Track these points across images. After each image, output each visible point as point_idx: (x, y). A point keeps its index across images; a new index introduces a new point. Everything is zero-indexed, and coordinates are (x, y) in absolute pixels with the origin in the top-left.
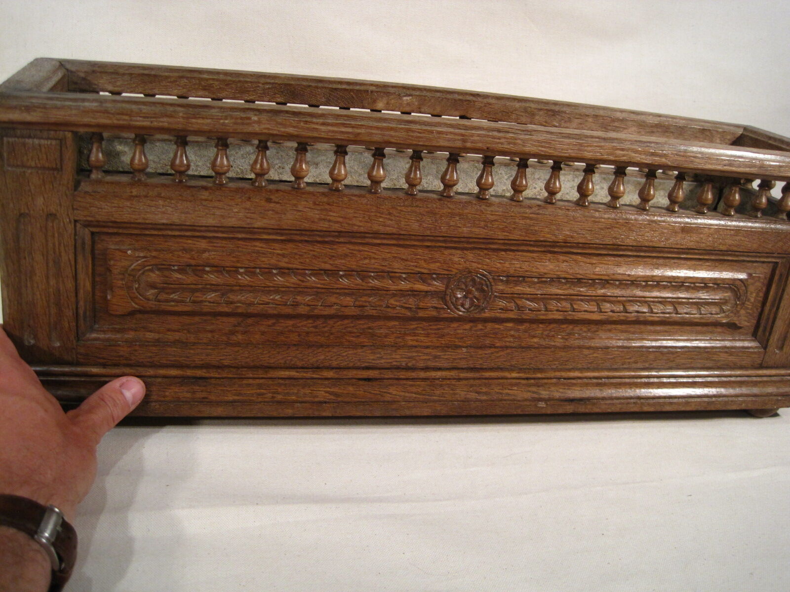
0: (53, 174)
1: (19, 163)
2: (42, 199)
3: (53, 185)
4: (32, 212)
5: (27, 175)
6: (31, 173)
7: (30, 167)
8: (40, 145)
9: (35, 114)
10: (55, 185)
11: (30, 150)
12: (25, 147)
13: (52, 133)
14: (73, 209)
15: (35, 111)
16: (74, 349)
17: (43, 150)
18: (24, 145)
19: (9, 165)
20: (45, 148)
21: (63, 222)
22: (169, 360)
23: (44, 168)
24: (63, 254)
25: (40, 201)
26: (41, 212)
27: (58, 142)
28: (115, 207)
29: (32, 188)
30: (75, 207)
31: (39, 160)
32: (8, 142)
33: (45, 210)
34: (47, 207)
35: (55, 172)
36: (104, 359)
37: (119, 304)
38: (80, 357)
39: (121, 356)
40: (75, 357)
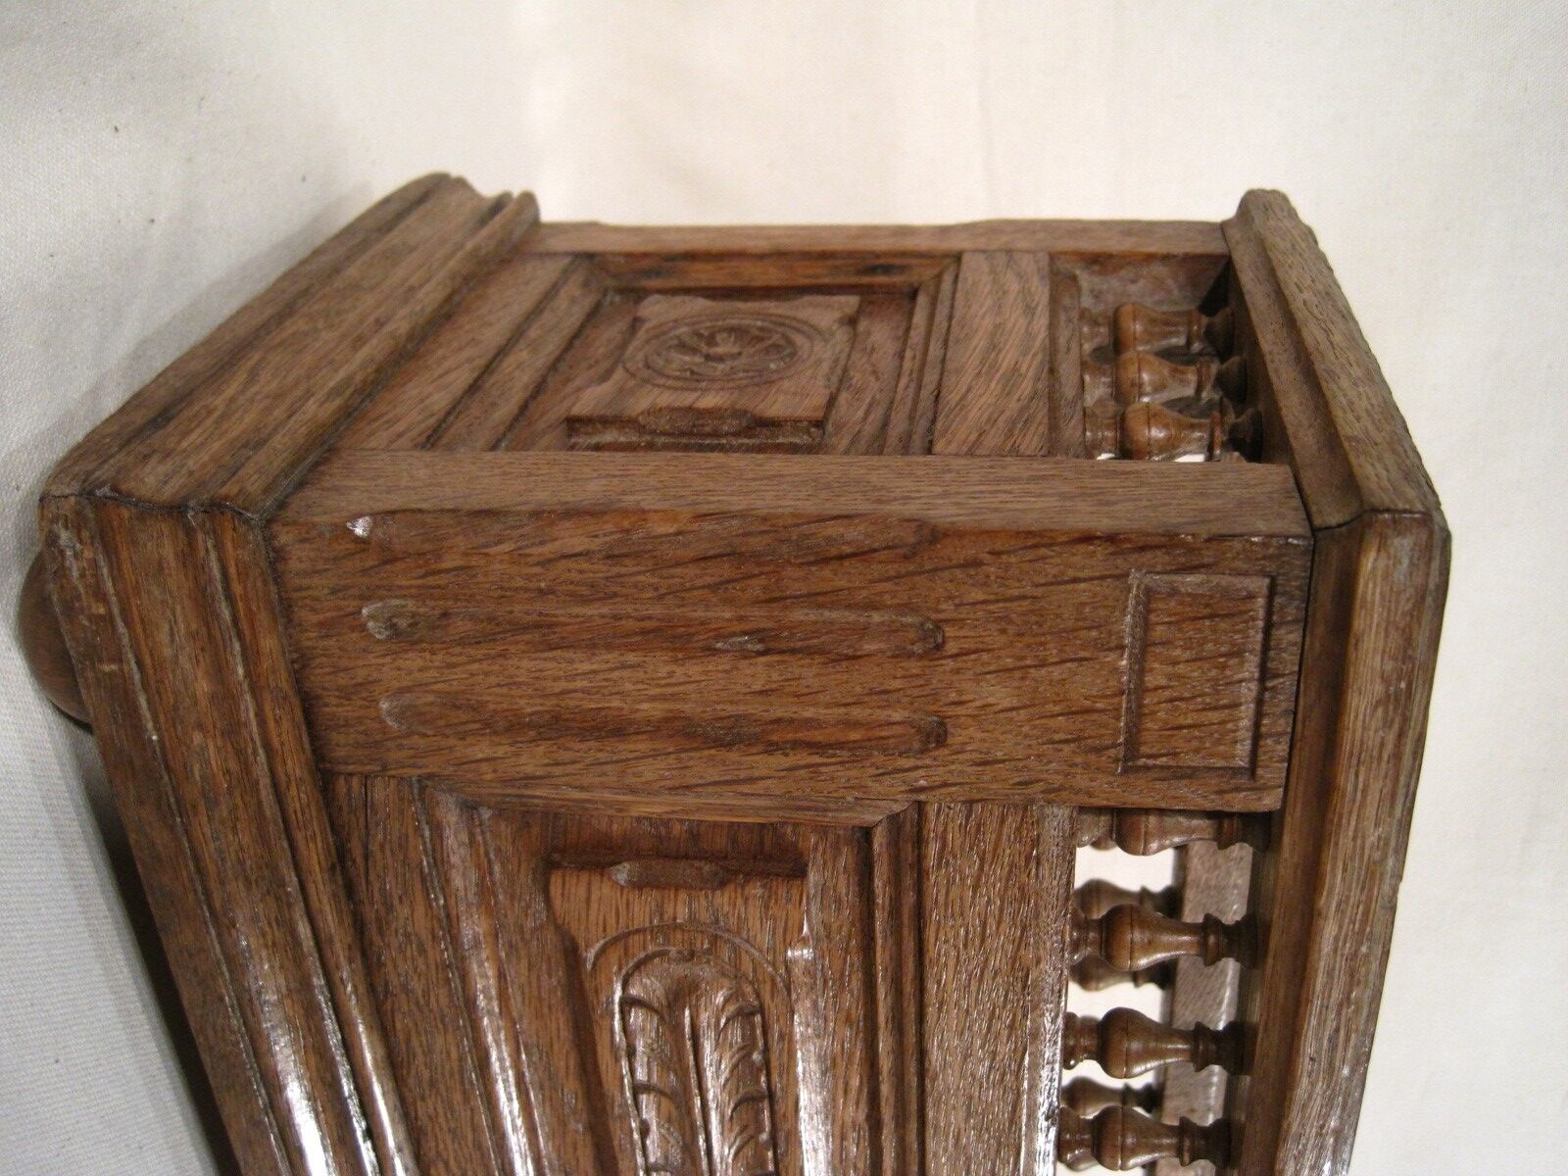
0: (1114, 746)
1: (1159, 632)
2: (1006, 704)
3: (1066, 741)
4: (950, 664)
5: (1111, 657)
6: (1115, 670)
7: (1140, 669)
8: (1235, 705)
9: (1377, 721)
10: (1067, 749)
11: (1214, 672)
12: (1229, 655)
13: (1282, 749)
14: (971, 802)
15: (1387, 724)
16: (385, 768)
17: (1214, 716)
18: (1237, 653)
19: (1149, 593)
20: (1223, 723)
21: (917, 768)
22: (408, 1041)
23: (1137, 715)
24: (779, 761)
25: (999, 694)
26: (953, 696)
27: (1242, 763)
28: (984, 925)
29: (1056, 673)
30: (978, 807)
31: (1171, 700)
32: (1251, 597)
33: (960, 710)
34: (973, 717)
35: (1121, 752)
36: (366, 858)
37: (594, 906)
38: (355, 782)
39: (389, 908)
40: (351, 768)
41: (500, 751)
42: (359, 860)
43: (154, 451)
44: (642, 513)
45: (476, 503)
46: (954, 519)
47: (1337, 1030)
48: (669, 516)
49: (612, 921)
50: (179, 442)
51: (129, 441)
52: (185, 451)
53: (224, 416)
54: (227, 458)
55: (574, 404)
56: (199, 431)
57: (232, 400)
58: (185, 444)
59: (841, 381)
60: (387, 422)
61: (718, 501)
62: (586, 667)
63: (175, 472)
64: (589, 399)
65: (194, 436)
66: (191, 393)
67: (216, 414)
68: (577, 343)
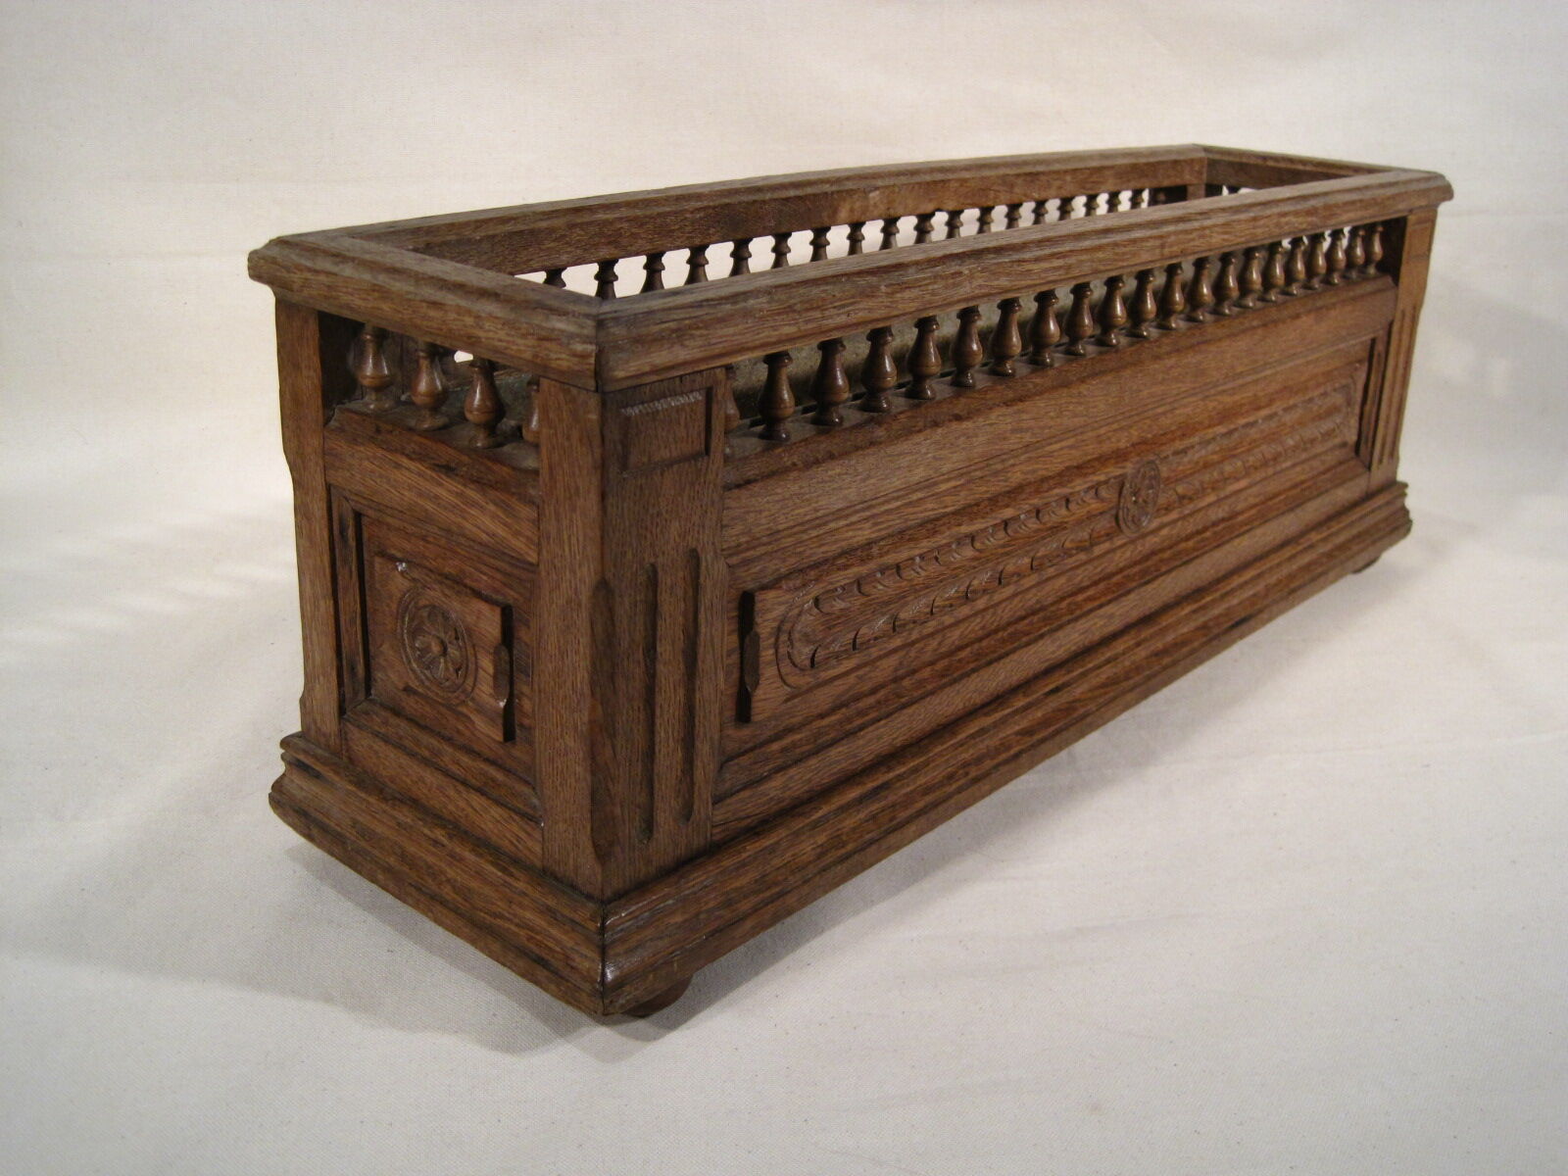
1: (644, 459)
3: (694, 489)
10: (697, 487)
14: (722, 528)
16: (709, 819)
24: (703, 628)
29: (663, 505)
32: (629, 418)
36: (749, 817)
37: (768, 696)
38: (716, 831)
39: (772, 799)
40: (709, 835)
41: (699, 764)
42: (749, 820)
43: (568, 965)
44: (592, 722)
45: (587, 802)
46: (592, 570)
47: (835, 307)
48: (593, 708)
49: (775, 685)
50: (558, 952)
51: (562, 977)
52: (562, 949)
53: (531, 929)
54: (566, 928)
55: (494, 740)
56: (545, 942)
57: (517, 925)
58: (558, 949)
59: (458, 583)
60: (517, 841)
61: (581, 683)
62: (662, 734)
63: (577, 952)
64: (489, 732)
65: (549, 944)
66: (516, 947)
67: (530, 933)
68: (422, 723)
